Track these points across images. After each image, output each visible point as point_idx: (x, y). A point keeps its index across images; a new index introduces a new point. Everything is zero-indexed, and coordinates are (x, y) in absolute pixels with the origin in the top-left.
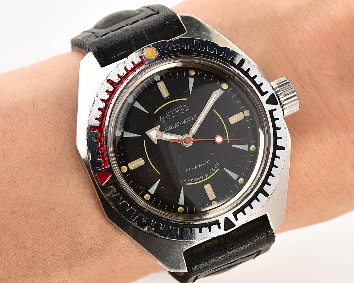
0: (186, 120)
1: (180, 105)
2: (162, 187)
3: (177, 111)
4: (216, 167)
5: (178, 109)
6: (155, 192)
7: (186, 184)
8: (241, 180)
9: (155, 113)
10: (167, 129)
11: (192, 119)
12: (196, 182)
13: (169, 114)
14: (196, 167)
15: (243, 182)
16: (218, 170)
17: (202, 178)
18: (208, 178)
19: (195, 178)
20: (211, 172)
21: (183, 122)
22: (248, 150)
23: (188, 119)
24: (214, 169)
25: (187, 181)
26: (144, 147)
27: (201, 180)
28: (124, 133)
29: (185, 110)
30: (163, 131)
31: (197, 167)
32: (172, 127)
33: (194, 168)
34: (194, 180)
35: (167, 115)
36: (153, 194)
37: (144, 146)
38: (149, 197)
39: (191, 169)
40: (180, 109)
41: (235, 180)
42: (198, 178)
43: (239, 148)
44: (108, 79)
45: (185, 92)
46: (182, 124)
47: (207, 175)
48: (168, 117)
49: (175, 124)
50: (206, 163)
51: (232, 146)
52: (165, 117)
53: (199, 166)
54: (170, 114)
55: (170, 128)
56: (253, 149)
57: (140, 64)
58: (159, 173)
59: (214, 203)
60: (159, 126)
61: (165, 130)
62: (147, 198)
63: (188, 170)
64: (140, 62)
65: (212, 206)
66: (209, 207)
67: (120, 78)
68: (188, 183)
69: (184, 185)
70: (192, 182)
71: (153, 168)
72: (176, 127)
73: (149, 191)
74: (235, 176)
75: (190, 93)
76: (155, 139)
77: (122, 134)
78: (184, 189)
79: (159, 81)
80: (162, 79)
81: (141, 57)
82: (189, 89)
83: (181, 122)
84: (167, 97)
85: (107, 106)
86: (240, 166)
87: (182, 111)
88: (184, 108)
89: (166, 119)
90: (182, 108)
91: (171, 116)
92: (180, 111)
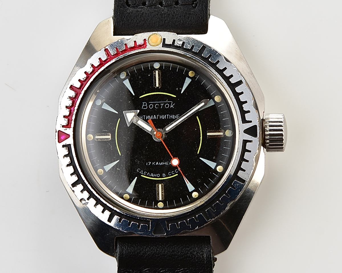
0: (167, 116)
1: (167, 100)
2: (118, 169)
3: (162, 104)
4: (176, 171)
5: (164, 103)
6: (109, 170)
7: (142, 176)
8: (195, 195)
9: (140, 97)
11: (173, 117)
12: (151, 177)
13: (153, 104)
14: (157, 163)
15: (197, 196)
16: (177, 175)
17: (158, 175)
18: (164, 178)
19: (152, 174)
20: (170, 174)
21: (163, 117)
22: (215, 168)
23: (169, 116)
24: (173, 173)
25: (143, 173)
26: (116, 125)
27: (157, 177)
28: (104, 104)
29: (170, 106)
31: (159, 164)
32: (151, 117)
33: (155, 163)
34: (150, 175)
35: (151, 104)
36: (107, 171)
38: (102, 173)
39: (152, 163)
40: (165, 103)
41: (190, 191)
42: (155, 175)
43: (206, 163)
45: (177, 89)
46: (161, 118)
47: (164, 176)
48: (151, 106)
49: (155, 116)
50: (169, 164)
51: (200, 158)
52: (148, 105)
53: (161, 163)
54: (154, 104)
55: (148, 117)
56: (220, 170)
57: (140, 46)
58: (120, 155)
59: (161, 205)
60: (138, 111)
61: (143, 117)
62: (100, 173)
63: (148, 164)
64: (141, 44)
65: (157, 206)
66: (154, 206)
67: (117, 52)
68: (143, 175)
69: (139, 175)
70: (148, 176)
71: (117, 147)
72: (155, 119)
73: (104, 167)
74: (191, 187)
75: (182, 93)
76: (129, 121)
77: (102, 104)
78: (137, 178)
79: (157, 69)
80: (160, 68)
81: (145, 40)
82: (182, 88)
83: (161, 116)
84: (158, 87)
85: (93, 72)
86: (199, 180)
87: (167, 106)
88: (170, 104)
89: (148, 107)
90: (168, 103)
91: (154, 106)
92: (165, 105)
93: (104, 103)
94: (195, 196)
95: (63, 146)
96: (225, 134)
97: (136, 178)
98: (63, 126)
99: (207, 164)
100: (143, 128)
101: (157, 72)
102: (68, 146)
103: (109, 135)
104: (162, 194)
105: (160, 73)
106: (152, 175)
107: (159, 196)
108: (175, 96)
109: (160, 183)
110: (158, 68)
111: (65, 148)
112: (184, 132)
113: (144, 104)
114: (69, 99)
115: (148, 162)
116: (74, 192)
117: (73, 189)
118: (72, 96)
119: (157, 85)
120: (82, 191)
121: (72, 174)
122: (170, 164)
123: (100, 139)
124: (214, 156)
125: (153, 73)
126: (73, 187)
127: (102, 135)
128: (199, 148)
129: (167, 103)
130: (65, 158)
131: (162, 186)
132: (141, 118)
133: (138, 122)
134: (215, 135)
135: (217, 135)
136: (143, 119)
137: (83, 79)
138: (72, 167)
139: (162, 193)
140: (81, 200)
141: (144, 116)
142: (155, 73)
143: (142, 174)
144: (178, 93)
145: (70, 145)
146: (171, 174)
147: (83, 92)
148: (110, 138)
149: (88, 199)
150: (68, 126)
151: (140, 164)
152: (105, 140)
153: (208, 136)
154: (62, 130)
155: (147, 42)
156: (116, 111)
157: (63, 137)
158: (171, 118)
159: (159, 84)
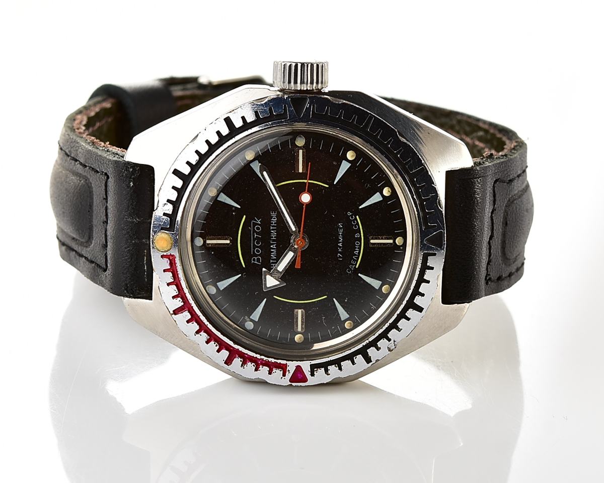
0: (273, 230)
1: (250, 228)
2: (346, 301)
3: (255, 235)
4: (352, 218)
5: (253, 233)
6: (347, 313)
7: (357, 267)
8: (386, 192)
9: (244, 266)
10: (272, 260)
11: (274, 220)
12: (359, 253)
13: (254, 249)
14: (340, 245)
15: (390, 190)
16: (357, 217)
17: (357, 243)
18: (362, 235)
20: (356, 227)
21: (274, 234)
22: (350, 163)
23: (272, 226)
24: (354, 222)
25: (353, 265)
26: (283, 301)
27: (360, 245)
28: (253, 318)
29: (258, 224)
30: (272, 266)
31: (340, 242)
32: (273, 252)
33: (340, 247)
34: (356, 255)
35: (254, 251)
36: (349, 316)
37: (281, 300)
38: (350, 323)
39: (340, 253)
40: (254, 231)
41: (382, 199)
42: (356, 248)
43: (342, 175)
44: (172, 312)
45: (234, 213)
46: (275, 237)
47: (358, 235)
48: (258, 251)
49: (271, 246)
50: (341, 228)
51: (335, 183)
52: (256, 256)
53: (340, 240)
54: (255, 247)
55: (273, 256)
56: (352, 156)
57: (172, 263)
58: (326, 297)
59: (399, 241)
60: (264, 269)
61: (273, 263)
62: (350, 326)
63: (340, 257)
64: (169, 262)
65: (401, 246)
66: (400, 250)
67: (179, 297)
68: (356, 265)
69: (357, 271)
70: (358, 258)
71: (315, 302)
72: (276, 246)
73: (342, 320)
74: (376, 198)
75: (239, 207)
76: (279, 283)
77: (252, 320)
78: (361, 274)
79: (205, 242)
80: (202, 236)
81: (162, 256)
82: (233, 206)
83: (272, 237)
84: (230, 240)
85: (208, 332)
86: (367, 185)
87: (258, 228)
88: (255, 224)
89: (259, 255)
90: (254, 227)
91: (257, 247)
92: (256, 232)
93: (251, 317)
94: (389, 192)
95: (312, 375)
96: (301, 147)
97: (359, 275)
98: (284, 375)
99: (343, 173)
100: (288, 263)
101: (208, 242)
102: (313, 368)
103: (297, 312)
104: (385, 239)
105: (210, 237)
106: (356, 252)
107: (388, 243)
108: (245, 216)
109: (369, 241)
110: (203, 239)
111: (315, 372)
112: (296, 204)
113: (254, 261)
114: (245, 367)
115: (338, 258)
116: (379, 360)
117: (373, 361)
118: (241, 363)
119: (228, 242)
120: (378, 349)
121: (353, 363)
122: (341, 226)
123: (302, 325)
124: (333, 163)
125: (209, 247)
126: (371, 361)
127: (297, 322)
128: (320, 185)
129: (254, 229)
130: (329, 372)
131: (372, 239)
132: (275, 266)
133: (281, 270)
134: (303, 161)
135: (303, 158)
136: (276, 263)
137: (216, 346)
138: (342, 363)
139: (382, 239)
140: (390, 350)
141: (271, 261)
142: (210, 244)
143: (355, 267)
144: (240, 213)
145: (311, 365)
146: (356, 225)
147: (236, 347)
148: (302, 311)
149: (389, 340)
150: (284, 368)
151: (340, 270)
152: (304, 317)
153: (304, 172)
154: (289, 376)
155: (165, 254)
156: (262, 301)
157: (299, 375)
158: (275, 223)
159: (225, 239)
